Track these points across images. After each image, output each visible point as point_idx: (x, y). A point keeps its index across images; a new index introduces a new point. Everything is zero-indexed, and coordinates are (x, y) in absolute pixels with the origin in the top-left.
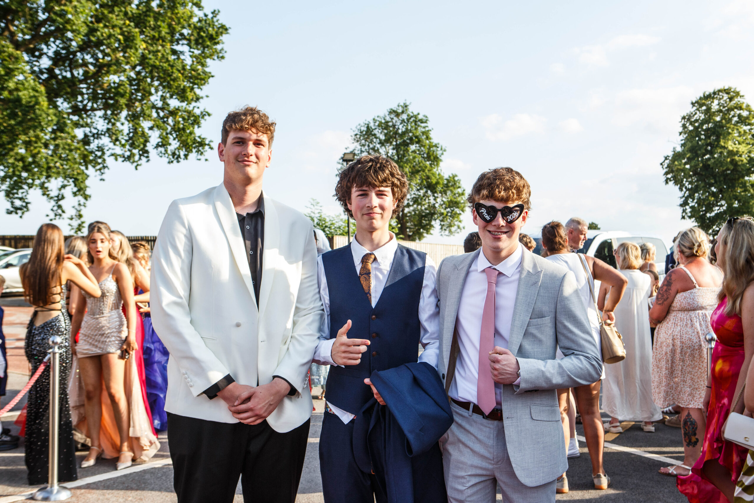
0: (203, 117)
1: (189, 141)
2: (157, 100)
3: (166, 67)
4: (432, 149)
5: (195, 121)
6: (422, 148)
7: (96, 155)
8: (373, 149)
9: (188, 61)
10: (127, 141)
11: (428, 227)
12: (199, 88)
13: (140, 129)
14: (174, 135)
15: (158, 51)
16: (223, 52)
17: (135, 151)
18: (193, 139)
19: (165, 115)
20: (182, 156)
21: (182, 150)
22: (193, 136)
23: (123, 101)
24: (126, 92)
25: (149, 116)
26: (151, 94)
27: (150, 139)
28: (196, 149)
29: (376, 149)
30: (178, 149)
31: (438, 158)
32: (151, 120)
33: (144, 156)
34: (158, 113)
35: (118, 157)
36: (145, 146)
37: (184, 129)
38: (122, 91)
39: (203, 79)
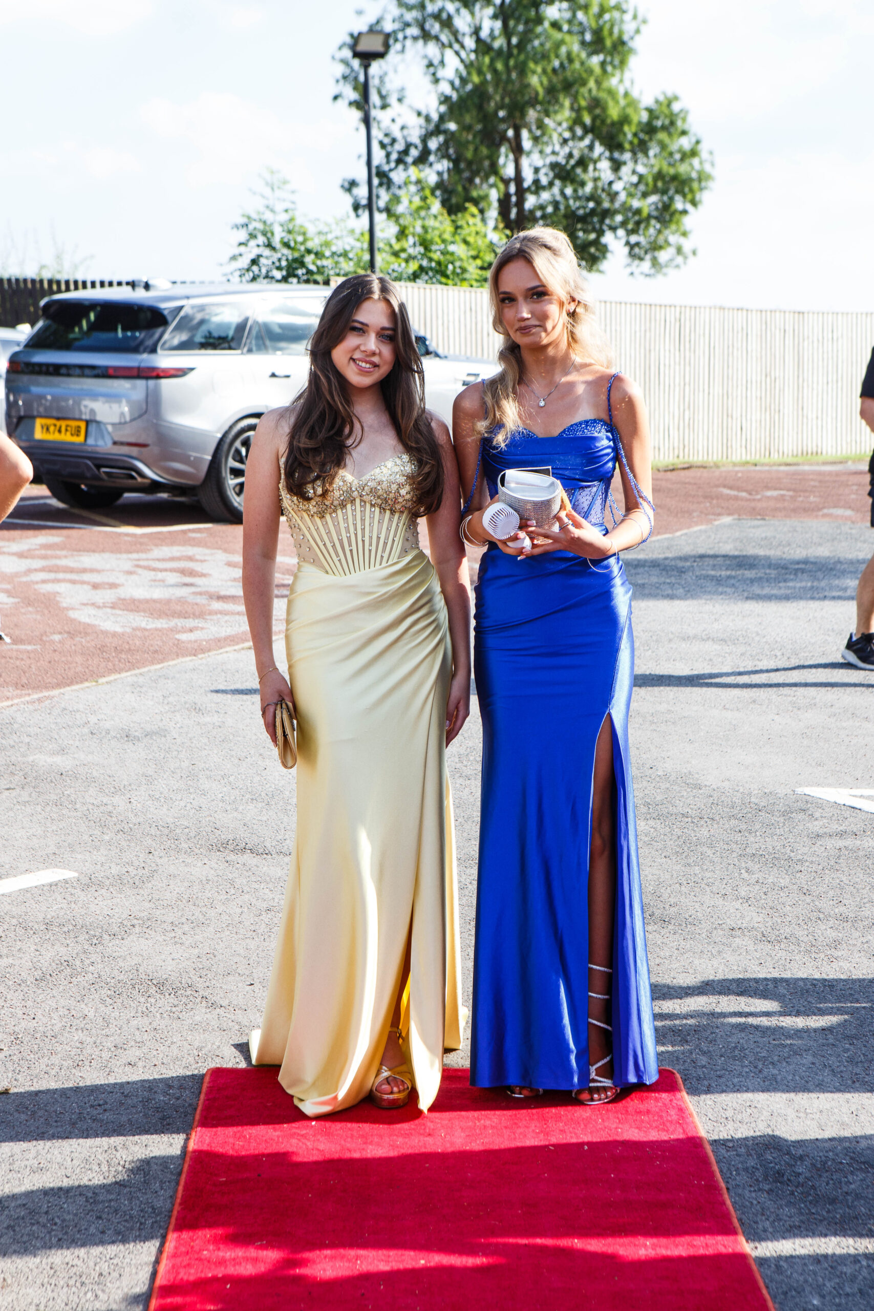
4: (607, 16)
6: (580, 15)
8: (437, 16)
11: (592, 250)
29: (444, 16)
31: (623, 43)
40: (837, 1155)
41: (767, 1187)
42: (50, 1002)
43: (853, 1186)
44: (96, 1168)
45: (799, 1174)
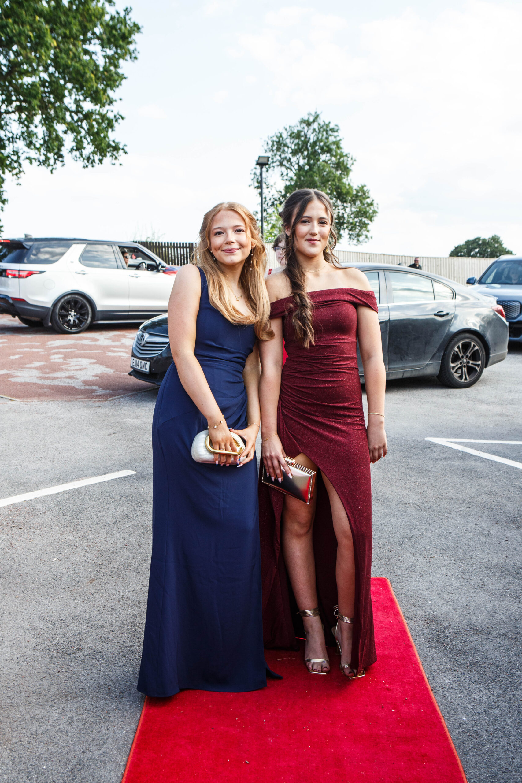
0: (116, 121)
1: (103, 145)
2: (70, 103)
3: (77, 67)
4: (343, 159)
5: (109, 124)
6: (333, 158)
7: (12, 160)
9: (101, 62)
10: (41, 145)
12: (112, 89)
13: (54, 133)
14: (89, 140)
15: (70, 50)
16: (136, 52)
17: (51, 155)
18: (107, 143)
19: (79, 118)
20: (97, 161)
21: (97, 154)
22: (107, 139)
23: (35, 103)
24: (38, 93)
25: (64, 119)
26: (64, 96)
27: (64, 143)
28: (110, 154)
30: (94, 153)
31: (348, 167)
32: (65, 124)
33: (58, 160)
34: (72, 117)
35: (33, 161)
36: (59, 150)
37: (98, 133)
38: (34, 92)
39: (116, 81)
40: (463, 625)
41: (434, 645)
42: (117, 535)
43: (472, 644)
44: (126, 626)
45: (448, 637)
